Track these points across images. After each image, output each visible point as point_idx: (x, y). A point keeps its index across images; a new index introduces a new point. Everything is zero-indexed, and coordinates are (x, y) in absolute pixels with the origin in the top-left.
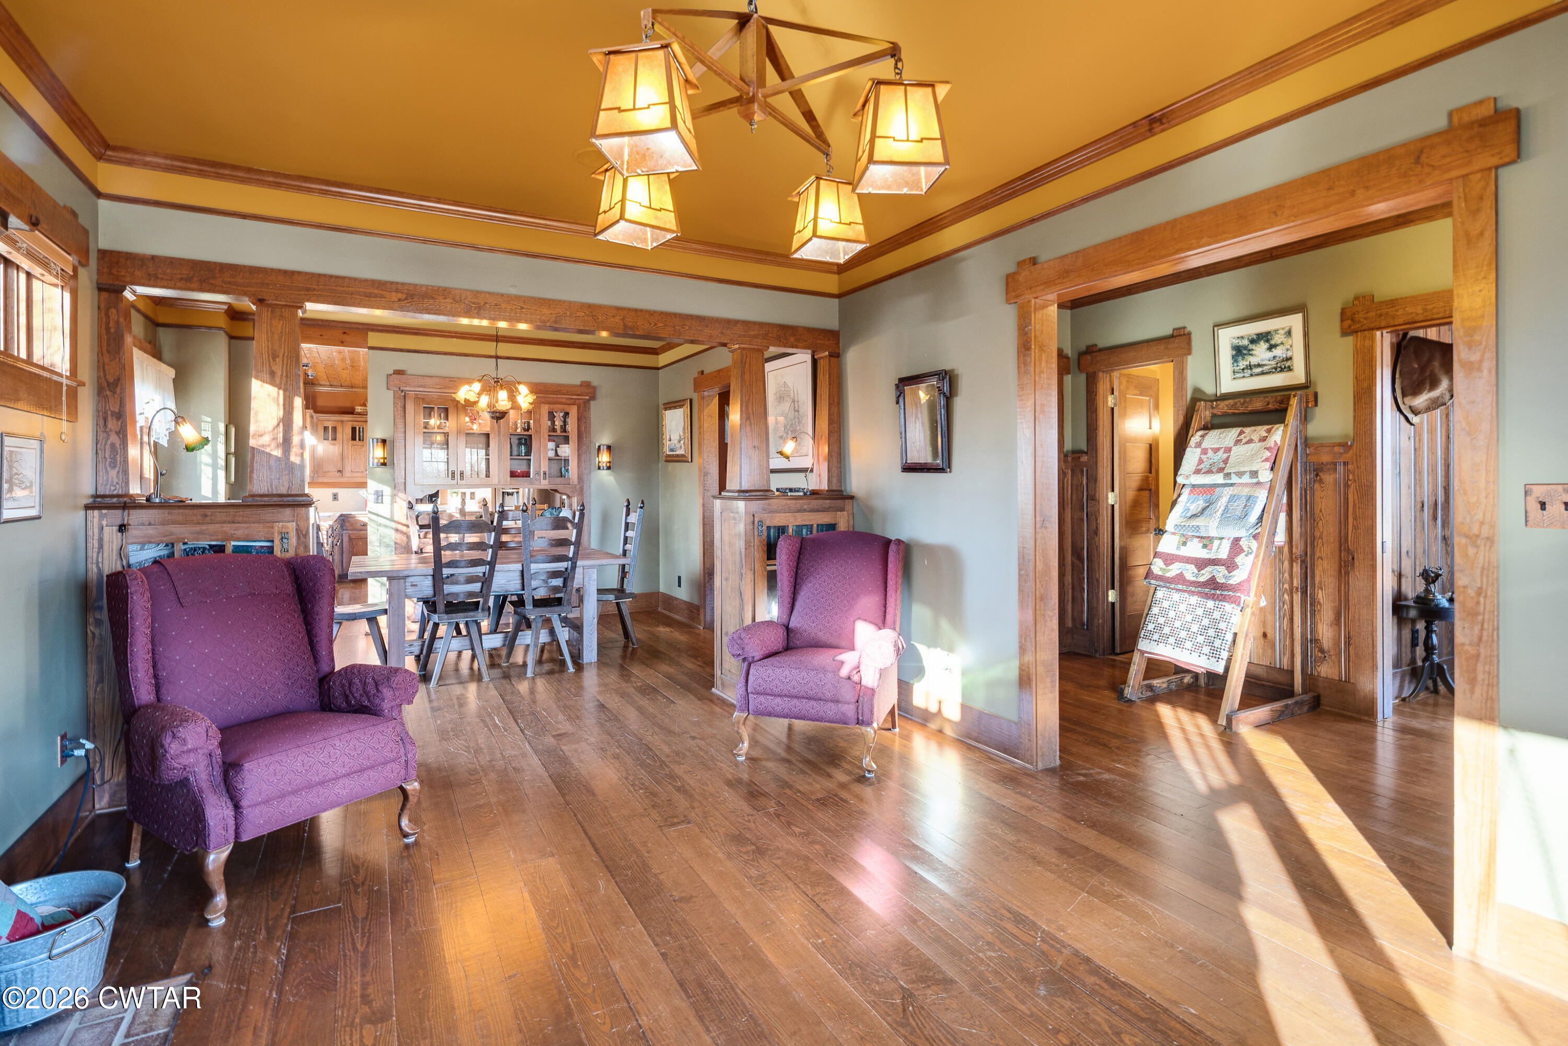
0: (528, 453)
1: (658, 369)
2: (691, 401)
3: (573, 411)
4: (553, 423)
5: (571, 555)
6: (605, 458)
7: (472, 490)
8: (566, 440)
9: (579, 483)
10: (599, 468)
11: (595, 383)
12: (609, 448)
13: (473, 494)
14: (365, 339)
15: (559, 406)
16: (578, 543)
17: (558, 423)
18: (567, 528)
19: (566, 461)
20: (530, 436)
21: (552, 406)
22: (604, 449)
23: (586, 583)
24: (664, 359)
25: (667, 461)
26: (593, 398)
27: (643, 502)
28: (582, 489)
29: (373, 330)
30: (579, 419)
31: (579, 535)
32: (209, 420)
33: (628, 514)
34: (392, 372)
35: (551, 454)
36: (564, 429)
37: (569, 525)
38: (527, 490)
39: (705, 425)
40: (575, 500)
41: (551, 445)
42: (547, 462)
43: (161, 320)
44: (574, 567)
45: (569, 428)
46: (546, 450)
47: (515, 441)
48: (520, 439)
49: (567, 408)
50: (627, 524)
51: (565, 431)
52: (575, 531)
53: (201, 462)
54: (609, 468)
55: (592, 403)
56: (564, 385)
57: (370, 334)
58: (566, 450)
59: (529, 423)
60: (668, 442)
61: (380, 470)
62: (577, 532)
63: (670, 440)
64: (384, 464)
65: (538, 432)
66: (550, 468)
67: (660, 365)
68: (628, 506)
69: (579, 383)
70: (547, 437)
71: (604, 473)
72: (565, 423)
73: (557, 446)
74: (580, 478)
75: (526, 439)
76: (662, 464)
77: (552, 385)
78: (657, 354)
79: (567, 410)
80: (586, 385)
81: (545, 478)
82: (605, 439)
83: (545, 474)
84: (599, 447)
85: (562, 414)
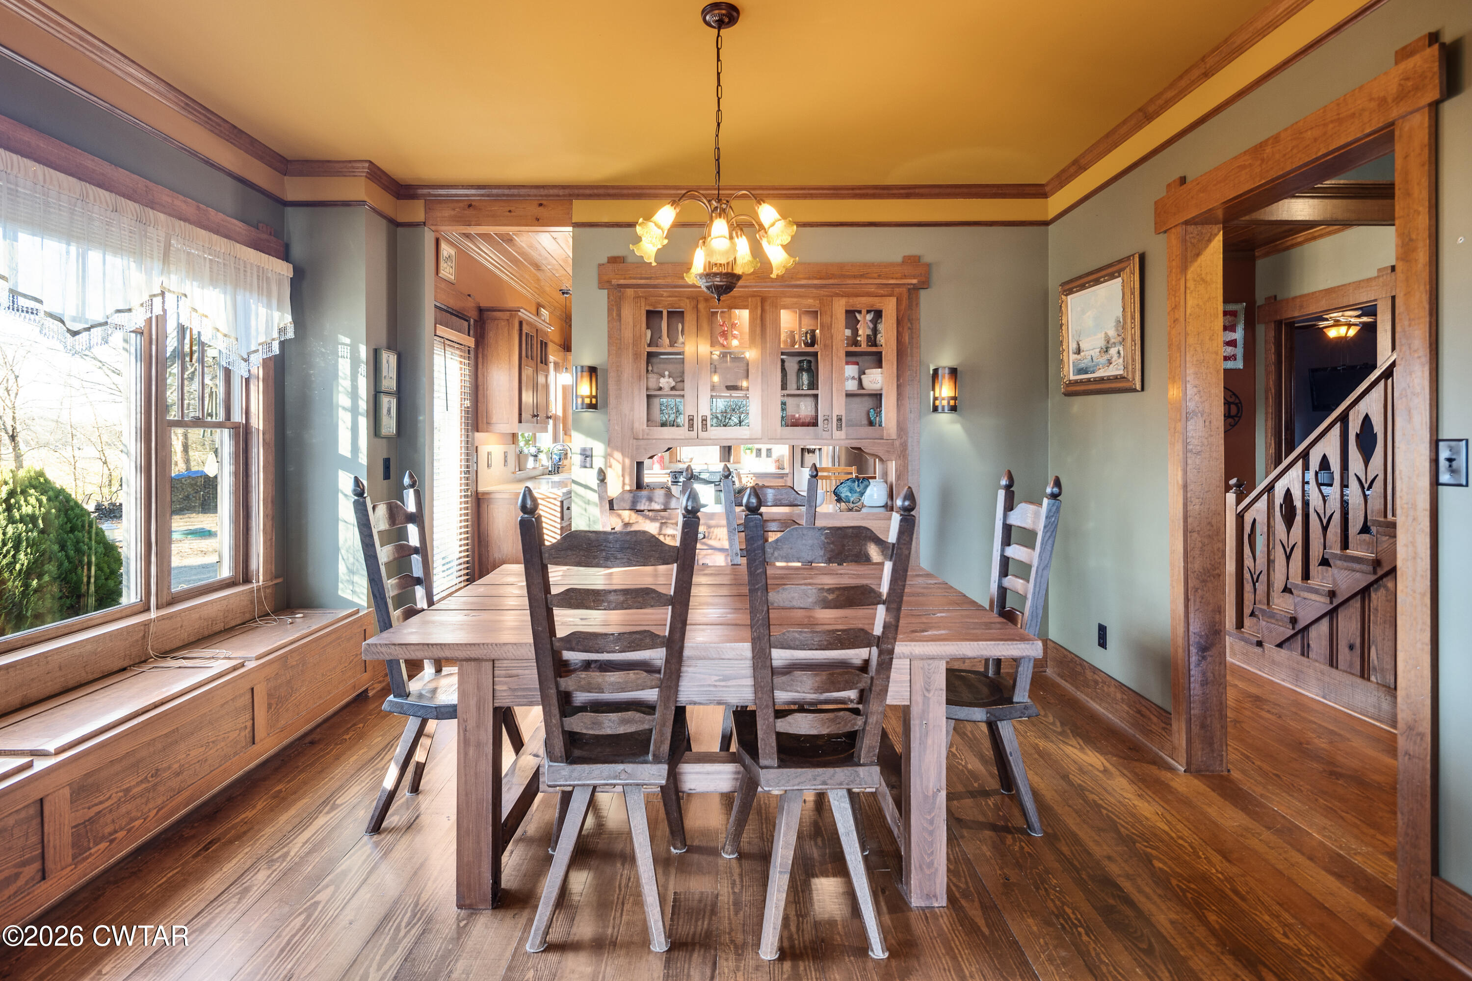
0: (813, 385)
1: (1046, 223)
2: (1142, 258)
3: (889, 307)
4: (855, 332)
5: (878, 631)
6: (945, 390)
7: (769, 446)
8: (878, 360)
9: (899, 436)
10: (935, 409)
11: (928, 257)
12: (954, 372)
13: (769, 451)
14: (569, 212)
15: (864, 300)
16: (895, 602)
17: (864, 331)
18: (867, 559)
19: (877, 397)
20: (815, 355)
21: (852, 300)
22: (944, 374)
23: (918, 698)
24: (1057, 202)
25: (1068, 394)
26: (925, 284)
27: (1057, 483)
28: (904, 447)
29: (579, 196)
30: (899, 322)
31: (900, 576)
32: (347, 341)
33: (1009, 506)
34: (605, 260)
35: (852, 386)
36: (872, 340)
37: (874, 552)
38: (831, 448)
39: (1190, 302)
40: (892, 466)
41: (851, 370)
42: (843, 398)
43: (291, 196)
44: (886, 665)
45: (881, 339)
46: (843, 380)
47: (792, 365)
48: (800, 362)
49: (877, 303)
50: (1008, 529)
51: (875, 344)
52: (888, 566)
53: (338, 406)
54: (954, 409)
55: (923, 294)
56: (873, 265)
57: (576, 203)
58: (875, 379)
59: (813, 331)
60: (1073, 357)
61: (588, 416)
62: (894, 571)
63: (1078, 351)
64: (592, 406)
65: (828, 347)
66: (848, 410)
67: (1051, 216)
68: (1008, 488)
69: (899, 259)
70: (842, 354)
71: (944, 419)
72: (875, 331)
73: (862, 372)
74: (901, 428)
75: (809, 362)
76: (1055, 400)
77: (853, 265)
78: (1045, 196)
79: (878, 307)
80: (913, 261)
81: (839, 428)
82: (946, 359)
83: (839, 420)
84: (936, 371)
85: (869, 317)
